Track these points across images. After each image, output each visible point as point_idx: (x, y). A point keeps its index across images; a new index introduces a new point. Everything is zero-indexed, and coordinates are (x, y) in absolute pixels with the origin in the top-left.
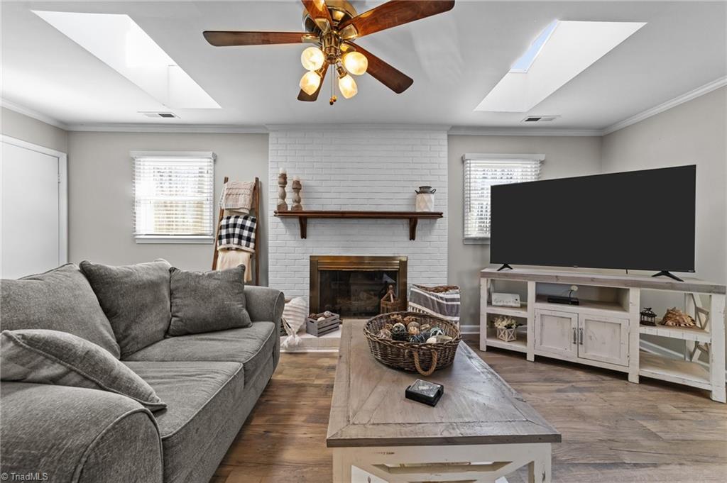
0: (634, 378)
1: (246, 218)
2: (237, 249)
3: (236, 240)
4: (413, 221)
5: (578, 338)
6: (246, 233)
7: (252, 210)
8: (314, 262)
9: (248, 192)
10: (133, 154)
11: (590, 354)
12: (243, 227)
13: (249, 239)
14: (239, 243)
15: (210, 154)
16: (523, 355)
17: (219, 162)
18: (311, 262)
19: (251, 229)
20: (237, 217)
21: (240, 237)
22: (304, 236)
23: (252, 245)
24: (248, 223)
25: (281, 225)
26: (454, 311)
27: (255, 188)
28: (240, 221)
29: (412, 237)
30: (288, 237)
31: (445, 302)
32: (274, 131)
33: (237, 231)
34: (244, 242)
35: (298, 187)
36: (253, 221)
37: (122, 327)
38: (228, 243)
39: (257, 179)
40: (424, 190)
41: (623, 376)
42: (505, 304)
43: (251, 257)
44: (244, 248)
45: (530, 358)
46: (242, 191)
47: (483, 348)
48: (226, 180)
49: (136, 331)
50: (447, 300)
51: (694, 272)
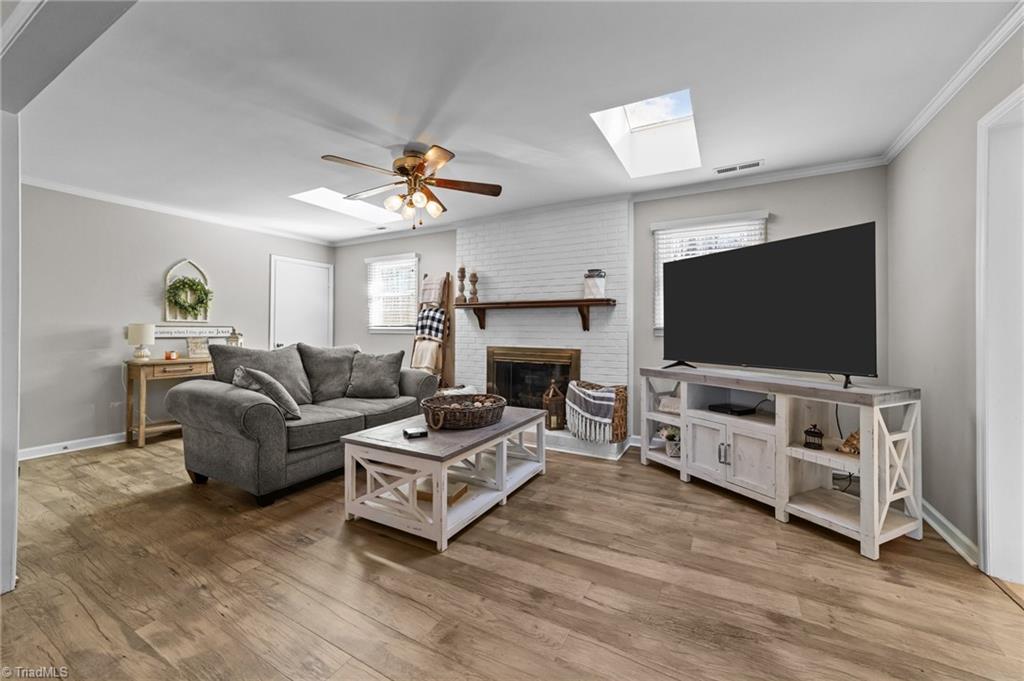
0: (780, 516)
1: (436, 311)
2: (430, 339)
3: (427, 331)
4: (585, 310)
5: (724, 456)
6: (435, 324)
7: (442, 304)
8: (491, 353)
9: (438, 287)
10: (366, 261)
11: (739, 479)
12: (433, 319)
13: (437, 330)
14: (430, 334)
15: (414, 255)
16: (676, 473)
17: (422, 261)
18: (488, 352)
19: (439, 321)
20: (430, 310)
21: (431, 328)
22: (482, 326)
23: (440, 335)
24: (438, 315)
25: (465, 316)
26: (603, 411)
27: (445, 282)
28: (432, 313)
29: (586, 327)
30: (470, 328)
31: (592, 400)
32: (460, 227)
33: (429, 322)
34: (433, 333)
35: (474, 279)
36: (442, 313)
37: (315, 385)
38: (423, 333)
39: (448, 274)
40: (594, 274)
41: (770, 511)
42: (672, 410)
43: (440, 346)
44: (433, 338)
45: (684, 477)
46: (434, 286)
47: (644, 462)
48: (426, 276)
49: (323, 388)
50: (594, 398)
51: (876, 376)
